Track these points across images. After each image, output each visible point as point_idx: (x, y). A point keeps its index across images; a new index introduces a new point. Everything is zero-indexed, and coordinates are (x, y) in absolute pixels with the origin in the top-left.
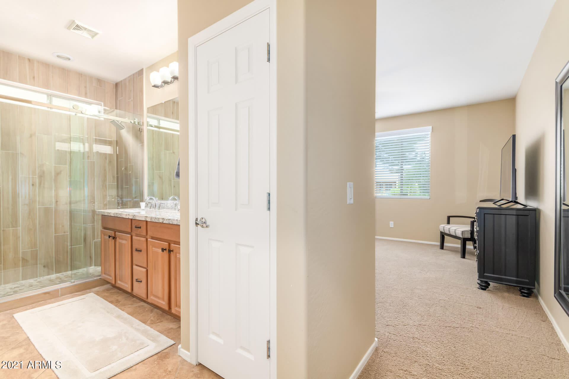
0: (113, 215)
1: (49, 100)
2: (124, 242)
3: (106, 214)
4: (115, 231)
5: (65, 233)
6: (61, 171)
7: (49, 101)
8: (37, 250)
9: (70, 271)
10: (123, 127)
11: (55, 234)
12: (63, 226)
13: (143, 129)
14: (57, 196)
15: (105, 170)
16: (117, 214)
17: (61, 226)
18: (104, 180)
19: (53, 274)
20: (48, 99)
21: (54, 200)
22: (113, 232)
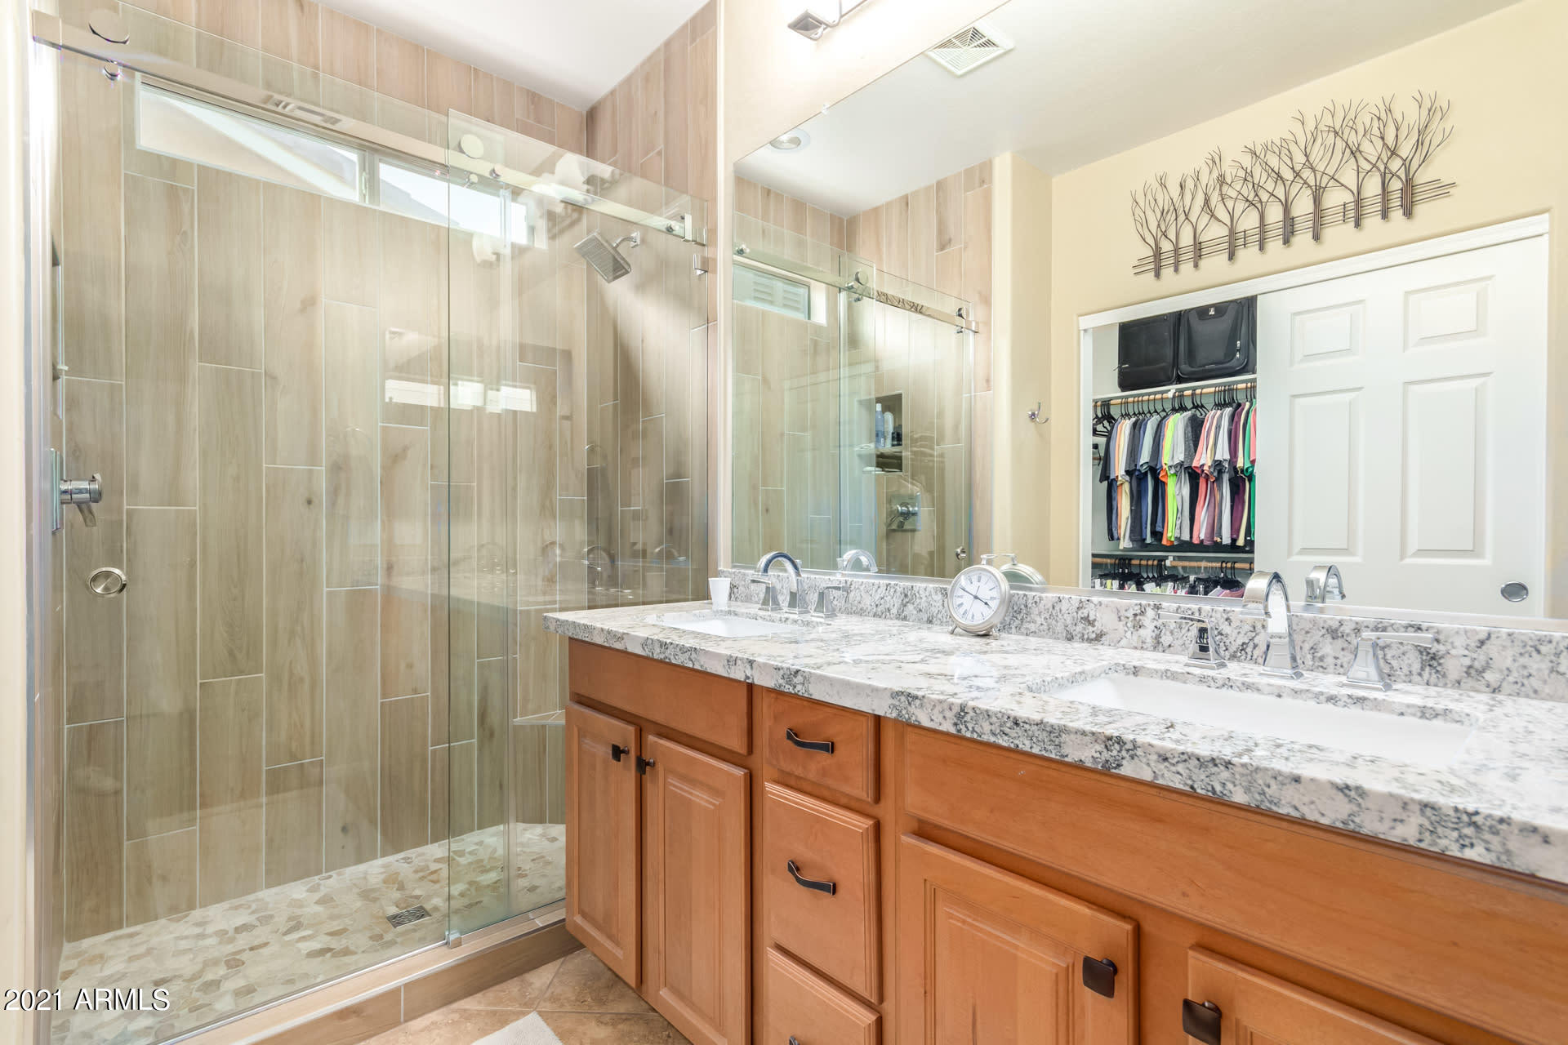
0: (639, 651)
1: (367, 171)
2: (701, 798)
3: (599, 640)
4: (641, 726)
5: (415, 691)
6: (405, 449)
7: (367, 176)
8: (322, 760)
9: (432, 843)
10: (626, 267)
11: (384, 696)
12: (410, 666)
13: (715, 260)
14: (389, 545)
15: (551, 447)
16: (664, 645)
17: (403, 666)
18: (547, 488)
19: (375, 857)
20: (364, 170)
21: (379, 561)
22: (631, 729)
